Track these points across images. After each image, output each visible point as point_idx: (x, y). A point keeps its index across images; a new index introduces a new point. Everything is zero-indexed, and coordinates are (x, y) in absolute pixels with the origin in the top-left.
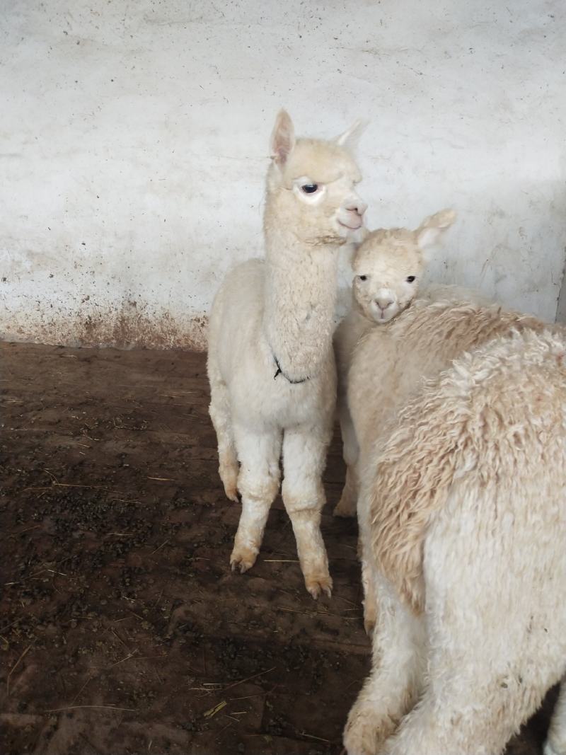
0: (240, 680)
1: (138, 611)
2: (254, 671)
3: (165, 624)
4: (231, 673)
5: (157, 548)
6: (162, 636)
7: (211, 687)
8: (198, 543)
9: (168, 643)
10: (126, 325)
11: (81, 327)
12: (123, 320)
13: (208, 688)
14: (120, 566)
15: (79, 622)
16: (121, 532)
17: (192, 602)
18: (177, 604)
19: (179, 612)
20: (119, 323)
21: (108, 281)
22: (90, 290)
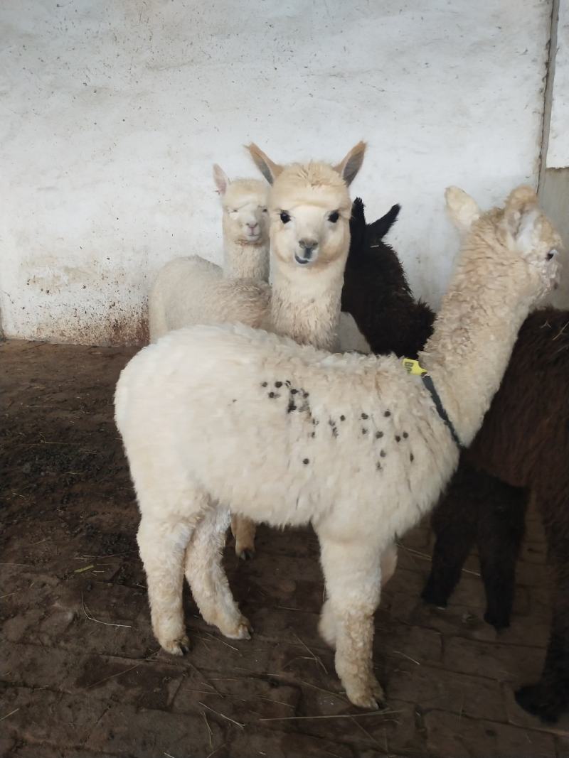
0: (110, 555)
4: (106, 551)
5: (96, 482)
6: (71, 531)
7: (88, 558)
9: (74, 535)
11: (110, 330)
12: (143, 322)
13: (86, 558)
14: (64, 492)
15: (19, 522)
16: (75, 472)
18: (93, 514)
21: (130, 289)
22: (116, 298)
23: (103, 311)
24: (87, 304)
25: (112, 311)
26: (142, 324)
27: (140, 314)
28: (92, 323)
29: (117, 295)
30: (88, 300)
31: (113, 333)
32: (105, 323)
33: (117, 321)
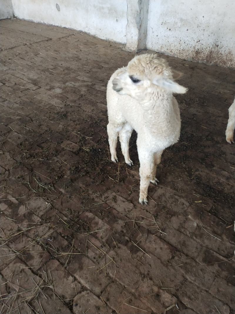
0: (208, 197)
1: (185, 169)
2: (213, 197)
3: (192, 175)
4: (206, 195)
5: (196, 151)
6: (190, 178)
7: (199, 196)
8: (210, 154)
9: (191, 180)
10: (212, 54)
11: (194, 53)
12: (211, 52)
13: (198, 196)
14: (184, 153)
15: (169, 166)
16: (187, 143)
17: (202, 171)
18: (197, 170)
19: (197, 173)
20: (209, 53)
21: (209, 35)
22: (201, 38)
23: (193, 43)
24: (186, 39)
25: (197, 44)
26: (210, 53)
27: (211, 48)
28: (186, 48)
29: (202, 37)
30: (187, 37)
31: (195, 55)
32: (192, 49)
33: (198, 50)
